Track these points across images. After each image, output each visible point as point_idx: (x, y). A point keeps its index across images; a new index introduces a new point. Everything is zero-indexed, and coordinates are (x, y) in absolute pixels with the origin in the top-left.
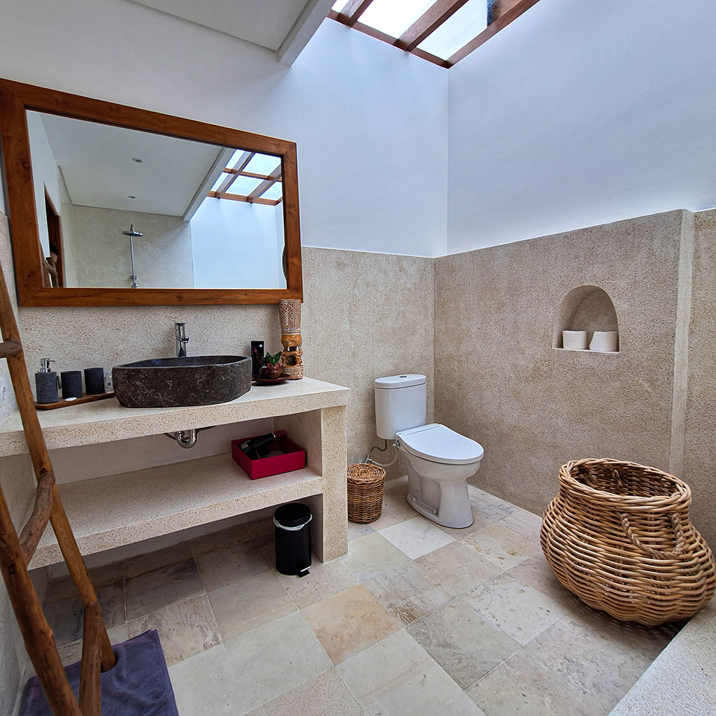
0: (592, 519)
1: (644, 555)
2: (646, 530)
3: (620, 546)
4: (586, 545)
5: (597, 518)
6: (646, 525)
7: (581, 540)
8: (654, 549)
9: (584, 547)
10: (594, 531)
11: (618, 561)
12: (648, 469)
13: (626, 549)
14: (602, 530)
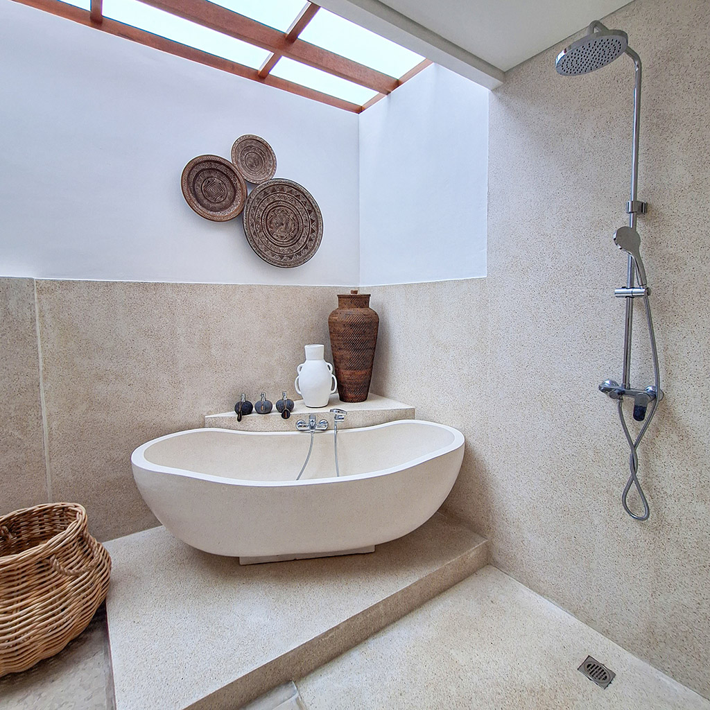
0: (18, 585)
1: (72, 580)
2: (69, 558)
3: (52, 588)
4: (19, 613)
5: (25, 579)
6: (68, 554)
7: (11, 613)
8: (77, 569)
9: (16, 618)
10: (22, 594)
11: (55, 601)
12: (36, 508)
13: (57, 586)
14: (31, 587)
